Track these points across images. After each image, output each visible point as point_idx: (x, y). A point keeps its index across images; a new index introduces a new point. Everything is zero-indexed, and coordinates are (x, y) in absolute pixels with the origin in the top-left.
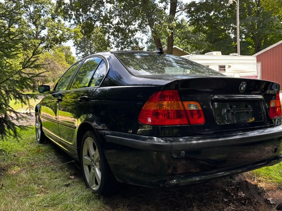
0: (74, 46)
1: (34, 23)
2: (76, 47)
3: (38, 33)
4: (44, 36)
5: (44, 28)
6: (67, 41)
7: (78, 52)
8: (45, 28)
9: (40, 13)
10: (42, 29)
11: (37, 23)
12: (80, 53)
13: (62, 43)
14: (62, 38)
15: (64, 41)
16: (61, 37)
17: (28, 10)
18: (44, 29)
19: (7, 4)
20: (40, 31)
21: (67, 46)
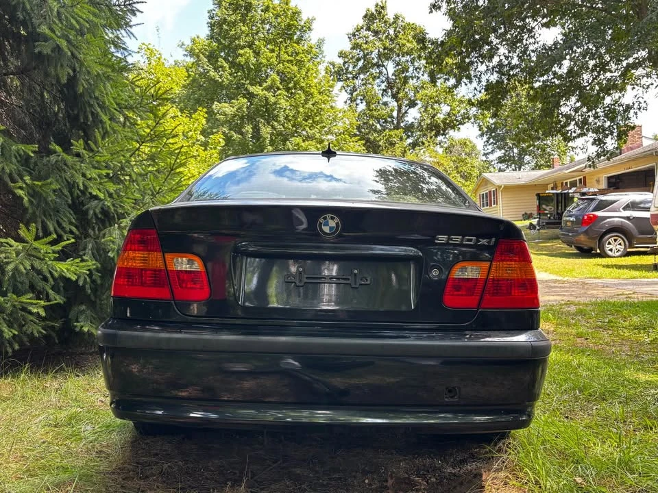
0: (482, 135)
1: (394, 96)
2: (485, 138)
3: (401, 116)
4: (413, 120)
5: (412, 104)
6: (459, 126)
7: (490, 151)
8: (416, 104)
9: (407, 74)
10: (410, 107)
11: (400, 95)
12: (493, 152)
13: (451, 132)
14: (448, 121)
15: (453, 127)
16: (446, 119)
17: (384, 70)
18: (414, 107)
19: (347, 66)
20: (406, 112)
21: (460, 138)
